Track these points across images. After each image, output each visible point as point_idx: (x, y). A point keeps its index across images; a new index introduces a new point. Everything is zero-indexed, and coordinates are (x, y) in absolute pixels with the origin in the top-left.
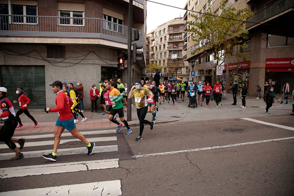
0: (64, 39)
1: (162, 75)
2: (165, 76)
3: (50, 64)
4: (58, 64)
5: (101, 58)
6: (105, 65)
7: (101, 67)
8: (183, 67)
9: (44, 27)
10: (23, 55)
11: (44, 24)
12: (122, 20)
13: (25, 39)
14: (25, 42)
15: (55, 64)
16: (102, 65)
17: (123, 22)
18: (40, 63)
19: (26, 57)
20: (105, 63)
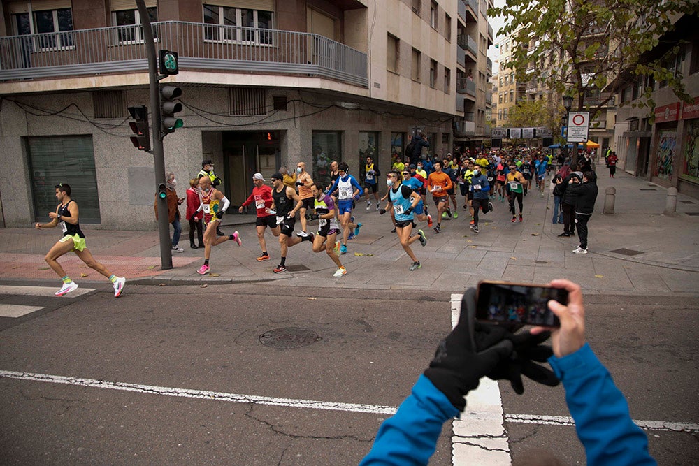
0: (106, 78)
1: (537, 132)
2: (546, 136)
3: (100, 131)
4: (115, 131)
5: (200, 113)
6: (214, 129)
7: (201, 133)
8: (610, 108)
9: (88, 51)
10: (55, 114)
11: (87, 45)
12: (271, 12)
13: (42, 83)
14: (41, 90)
15: (109, 131)
16: (204, 129)
17: (272, 14)
18: (84, 129)
19: (60, 118)
20: (211, 124)
